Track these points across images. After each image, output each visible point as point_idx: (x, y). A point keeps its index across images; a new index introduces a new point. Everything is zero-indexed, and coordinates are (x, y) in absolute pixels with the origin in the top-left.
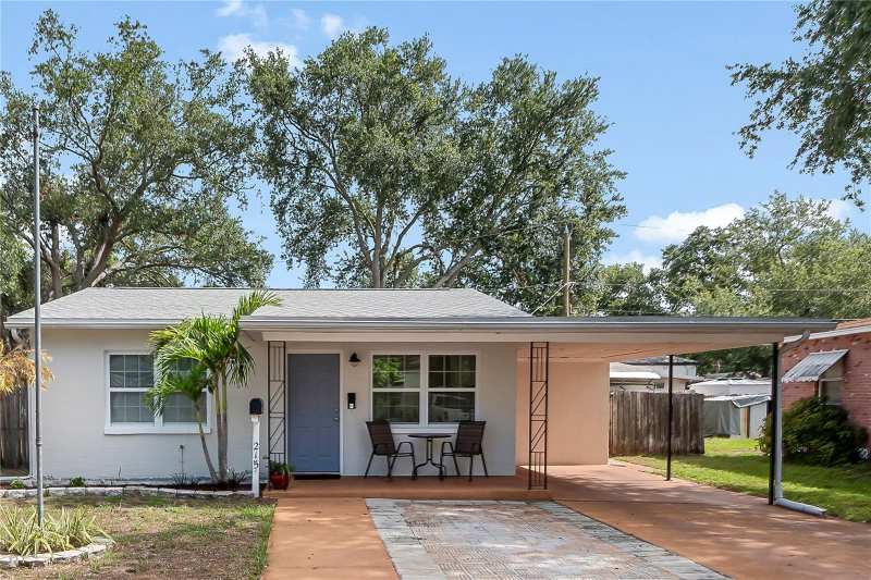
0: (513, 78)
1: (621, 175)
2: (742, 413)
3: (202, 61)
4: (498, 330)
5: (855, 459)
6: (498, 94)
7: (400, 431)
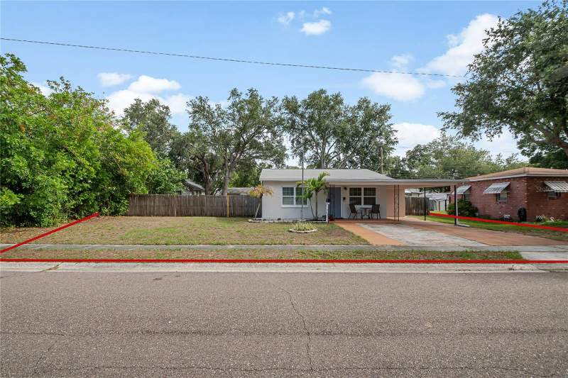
0: (364, 104)
1: (396, 131)
2: (438, 203)
3: (272, 99)
4: (387, 182)
5: (475, 216)
6: (359, 107)
7: (357, 207)
